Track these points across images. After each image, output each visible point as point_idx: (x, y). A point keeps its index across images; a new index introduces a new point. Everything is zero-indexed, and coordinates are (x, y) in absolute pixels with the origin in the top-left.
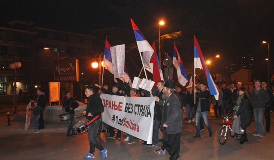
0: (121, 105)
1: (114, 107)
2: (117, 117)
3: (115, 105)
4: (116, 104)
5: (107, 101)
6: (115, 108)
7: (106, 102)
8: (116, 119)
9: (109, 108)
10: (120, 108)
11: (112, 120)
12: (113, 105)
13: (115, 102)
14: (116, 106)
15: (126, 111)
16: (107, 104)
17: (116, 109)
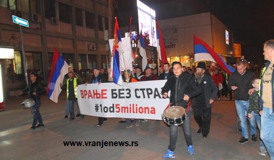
0: (104, 92)
1: (95, 96)
2: (101, 105)
3: (97, 94)
4: (98, 92)
5: (85, 91)
6: (97, 96)
7: (84, 93)
8: (100, 108)
9: (89, 98)
10: (104, 96)
11: (95, 110)
12: (94, 94)
13: (96, 91)
14: (99, 94)
15: (113, 97)
16: (86, 94)
17: (99, 98)
